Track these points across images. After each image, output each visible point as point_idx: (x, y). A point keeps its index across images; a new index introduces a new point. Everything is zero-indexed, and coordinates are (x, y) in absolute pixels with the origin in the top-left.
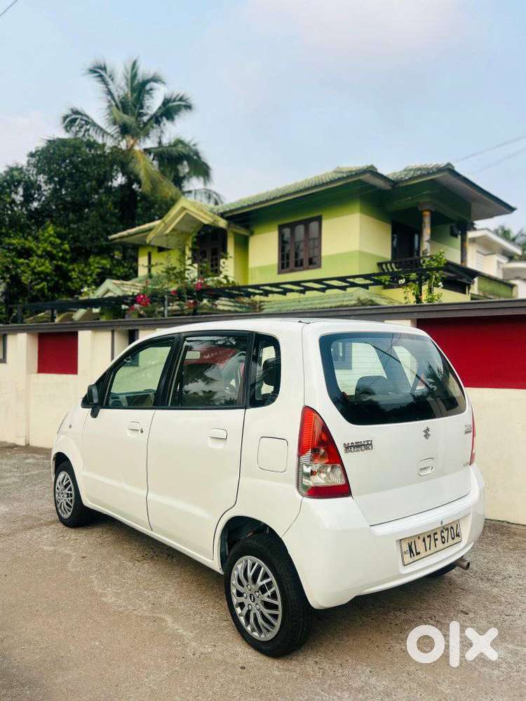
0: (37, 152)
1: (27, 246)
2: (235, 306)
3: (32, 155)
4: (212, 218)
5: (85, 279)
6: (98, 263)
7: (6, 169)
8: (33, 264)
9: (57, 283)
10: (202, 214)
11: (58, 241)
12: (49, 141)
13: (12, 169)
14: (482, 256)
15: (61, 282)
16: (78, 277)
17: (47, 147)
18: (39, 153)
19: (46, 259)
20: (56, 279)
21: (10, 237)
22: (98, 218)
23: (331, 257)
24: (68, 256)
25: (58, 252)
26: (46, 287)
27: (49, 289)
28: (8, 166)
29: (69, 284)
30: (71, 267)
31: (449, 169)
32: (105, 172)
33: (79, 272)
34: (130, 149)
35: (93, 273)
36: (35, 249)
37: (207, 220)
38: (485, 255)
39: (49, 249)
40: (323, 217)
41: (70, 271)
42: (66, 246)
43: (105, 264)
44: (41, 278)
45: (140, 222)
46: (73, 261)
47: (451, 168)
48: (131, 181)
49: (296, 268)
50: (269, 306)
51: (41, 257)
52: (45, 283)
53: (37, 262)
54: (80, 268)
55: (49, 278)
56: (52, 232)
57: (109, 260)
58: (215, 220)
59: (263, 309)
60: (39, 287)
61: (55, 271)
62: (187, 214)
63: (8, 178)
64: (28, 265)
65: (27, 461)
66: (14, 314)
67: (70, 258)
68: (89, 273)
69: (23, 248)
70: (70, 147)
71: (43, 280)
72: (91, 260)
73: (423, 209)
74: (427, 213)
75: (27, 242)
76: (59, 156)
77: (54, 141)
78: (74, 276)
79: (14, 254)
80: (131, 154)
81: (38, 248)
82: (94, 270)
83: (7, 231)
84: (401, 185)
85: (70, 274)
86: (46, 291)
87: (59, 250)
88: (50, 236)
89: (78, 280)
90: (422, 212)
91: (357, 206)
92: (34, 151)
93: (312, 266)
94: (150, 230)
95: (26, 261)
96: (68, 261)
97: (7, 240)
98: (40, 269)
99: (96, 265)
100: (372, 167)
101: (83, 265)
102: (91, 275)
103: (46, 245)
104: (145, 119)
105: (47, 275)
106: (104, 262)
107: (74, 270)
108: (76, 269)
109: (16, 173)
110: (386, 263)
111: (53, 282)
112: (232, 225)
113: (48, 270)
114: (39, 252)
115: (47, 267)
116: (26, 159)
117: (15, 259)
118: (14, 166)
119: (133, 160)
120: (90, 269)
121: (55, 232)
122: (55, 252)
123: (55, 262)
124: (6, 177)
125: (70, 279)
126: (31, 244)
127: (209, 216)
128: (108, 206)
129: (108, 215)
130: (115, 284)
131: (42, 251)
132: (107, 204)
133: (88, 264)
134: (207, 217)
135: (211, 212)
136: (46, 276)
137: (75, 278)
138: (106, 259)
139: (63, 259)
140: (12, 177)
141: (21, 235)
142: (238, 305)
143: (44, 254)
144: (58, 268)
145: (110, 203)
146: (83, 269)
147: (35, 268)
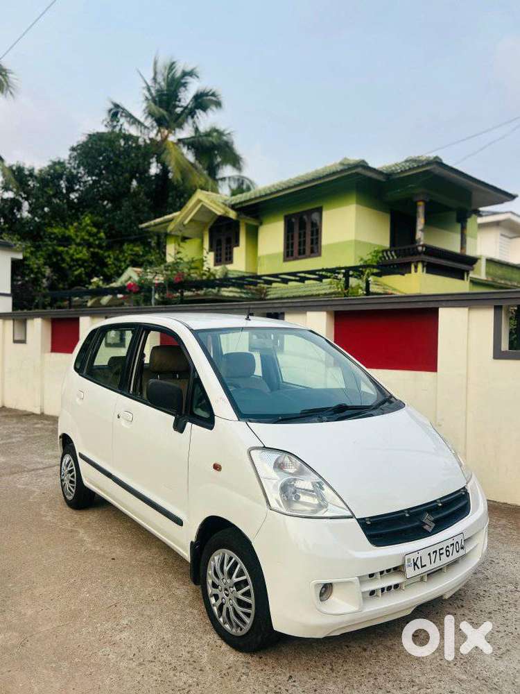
0: (78, 146)
1: (67, 235)
2: (241, 292)
3: (73, 149)
4: (224, 209)
5: (119, 265)
6: (130, 249)
7: (50, 163)
8: (71, 252)
9: (94, 268)
10: (214, 206)
11: (95, 230)
12: (90, 135)
13: (55, 164)
14: (507, 239)
15: (98, 268)
16: (114, 264)
17: (88, 142)
18: (79, 147)
19: (84, 246)
20: (93, 265)
21: (52, 226)
22: (131, 208)
23: (330, 246)
24: (104, 244)
25: (94, 240)
26: (83, 272)
27: (87, 274)
28: (51, 161)
29: (105, 270)
30: (106, 254)
31: (438, 162)
32: (138, 164)
33: (115, 259)
34: (165, 139)
35: (126, 259)
36: (74, 237)
37: (219, 211)
38: (511, 238)
39: (86, 237)
40: (324, 209)
41: (106, 258)
42: (102, 234)
43: (137, 251)
44: (78, 265)
45: (171, 210)
46: (109, 247)
47: (439, 161)
48: (165, 171)
49: (299, 257)
50: (273, 292)
51: (78, 245)
52: (83, 269)
53: (76, 250)
54: (116, 255)
55: (86, 264)
56: (88, 222)
57: (142, 247)
58: (226, 212)
59: (268, 295)
60: (76, 273)
61: (91, 257)
62: (202, 206)
63: (52, 171)
64: (67, 252)
65: (37, 426)
66: (37, 301)
67: (106, 246)
68: (123, 259)
69: (63, 236)
70: (106, 141)
71: (80, 266)
72: (125, 247)
73: (418, 199)
74: (421, 204)
75: (67, 231)
76: (96, 150)
77: (94, 135)
78: (110, 263)
79: (55, 242)
80: (164, 146)
81: (77, 236)
82: (127, 257)
83: (50, 222)
84: (394, 177)
85: (106, 261)
86: (83, 276)
87: (95, 238)
88: (88, 225)
89: (113, 266)
90: (416, 203)
91: (353, 199)
92: (75, 145)
93: (313, 254)
94: (171, 220)
95: (66, 249)
96: (105, 248)
97: (49, 230)
98: (78, 256)
99: (130, 252)
100: (363, 161)
101: (118, 252)
102: (125, 261)
103: (83, 234)
104: (179, 110)
105: (85, 261)
106: (136, 249)
107: (109, 256)
108: (112, 256)
109: (57, 167)
110: (386, 251)
111: (91, 268)
112: (243, 216)
113: (85, 258)
114: (78, 241)
115: (84, 254)
116: (69, 153)
117: (56, 247)
118: (57, 160)
119: (166, 152)
120: (124, 256)
121: (92, 222)
122: (91, 240)
123: (92, 250)
124: (49, 171)
125: (106, 265)
126: (71, 232)
127: (221, 208)
128: (141, 196)
129: (141, 205)
130: (136, 271)
131: (81, 240)
132: (140, 194)
133: (122, 251)
134: (219, 209)
135: (223, 203)
136: (83, 263)
137: (110, 264)
138: (138, 246)
139: (100, 246)
140: (55, 170)
141: (62, 224)
142: (245, 291)
143: (82, 242)
144: (94, 255)
145: (142, 194)
146: (118, 255)
147: (73, 255)
